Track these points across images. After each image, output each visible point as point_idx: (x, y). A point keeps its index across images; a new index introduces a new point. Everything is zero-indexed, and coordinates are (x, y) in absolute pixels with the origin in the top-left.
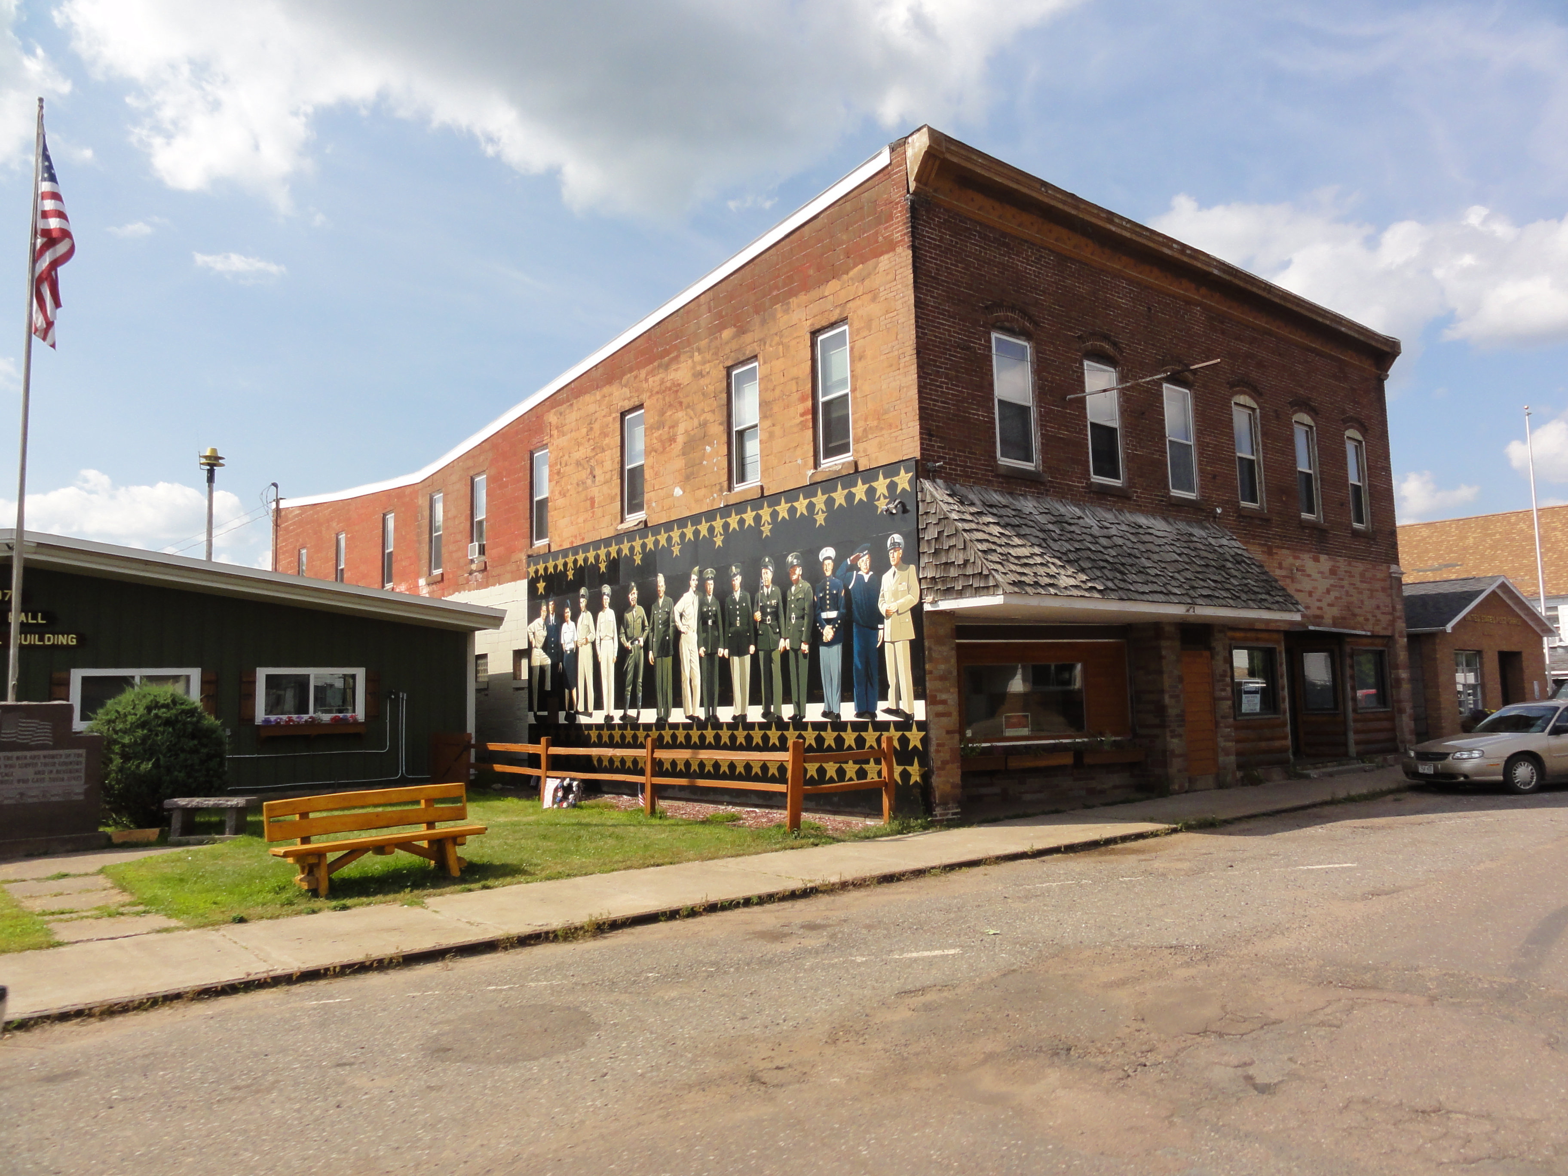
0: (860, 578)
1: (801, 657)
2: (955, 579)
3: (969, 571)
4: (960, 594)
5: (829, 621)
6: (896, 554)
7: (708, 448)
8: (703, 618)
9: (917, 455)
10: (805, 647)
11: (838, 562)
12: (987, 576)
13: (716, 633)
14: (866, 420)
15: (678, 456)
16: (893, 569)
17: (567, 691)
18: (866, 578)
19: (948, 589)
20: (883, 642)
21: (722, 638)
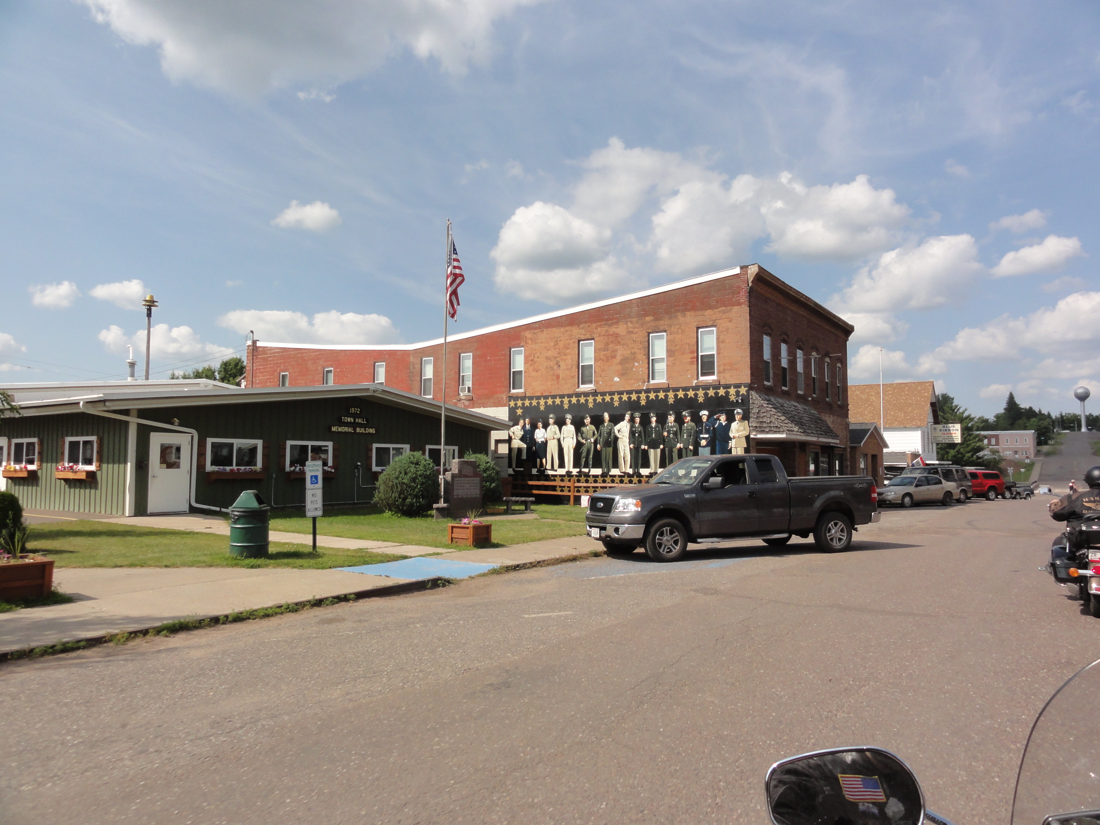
0: (721, 424)
1: (688, 451)
2: (765, 427)
3: (772, 425)
4: (768, 433)
5: (704, 438)
6: (738, 417)
7: (636, 364)
8: (632, 433)
9: (749, 382)
10: (691, 447)
11: (709, 417)
12: (779, 427)
13: (640, 439)
14: (725, 365)
15: (617, 364)
16: (737, 422)
17: (538, 460)
18: (724, 424)
19: (762, 431)
20: (731, 448)
21: (644, 441)
